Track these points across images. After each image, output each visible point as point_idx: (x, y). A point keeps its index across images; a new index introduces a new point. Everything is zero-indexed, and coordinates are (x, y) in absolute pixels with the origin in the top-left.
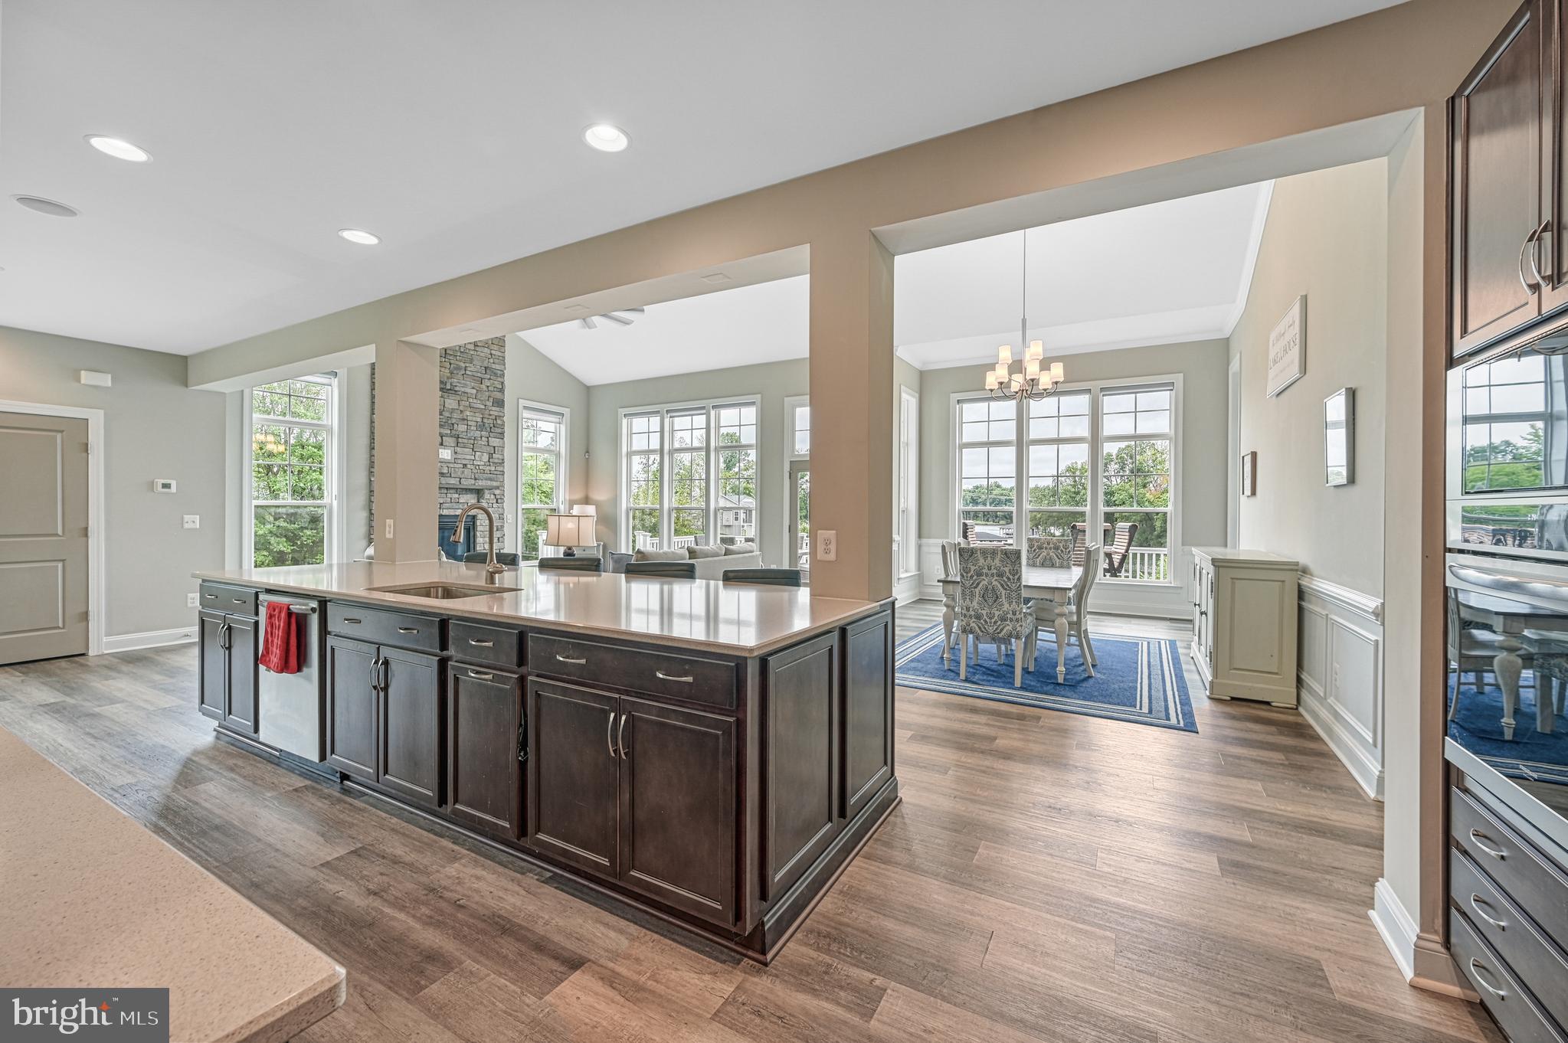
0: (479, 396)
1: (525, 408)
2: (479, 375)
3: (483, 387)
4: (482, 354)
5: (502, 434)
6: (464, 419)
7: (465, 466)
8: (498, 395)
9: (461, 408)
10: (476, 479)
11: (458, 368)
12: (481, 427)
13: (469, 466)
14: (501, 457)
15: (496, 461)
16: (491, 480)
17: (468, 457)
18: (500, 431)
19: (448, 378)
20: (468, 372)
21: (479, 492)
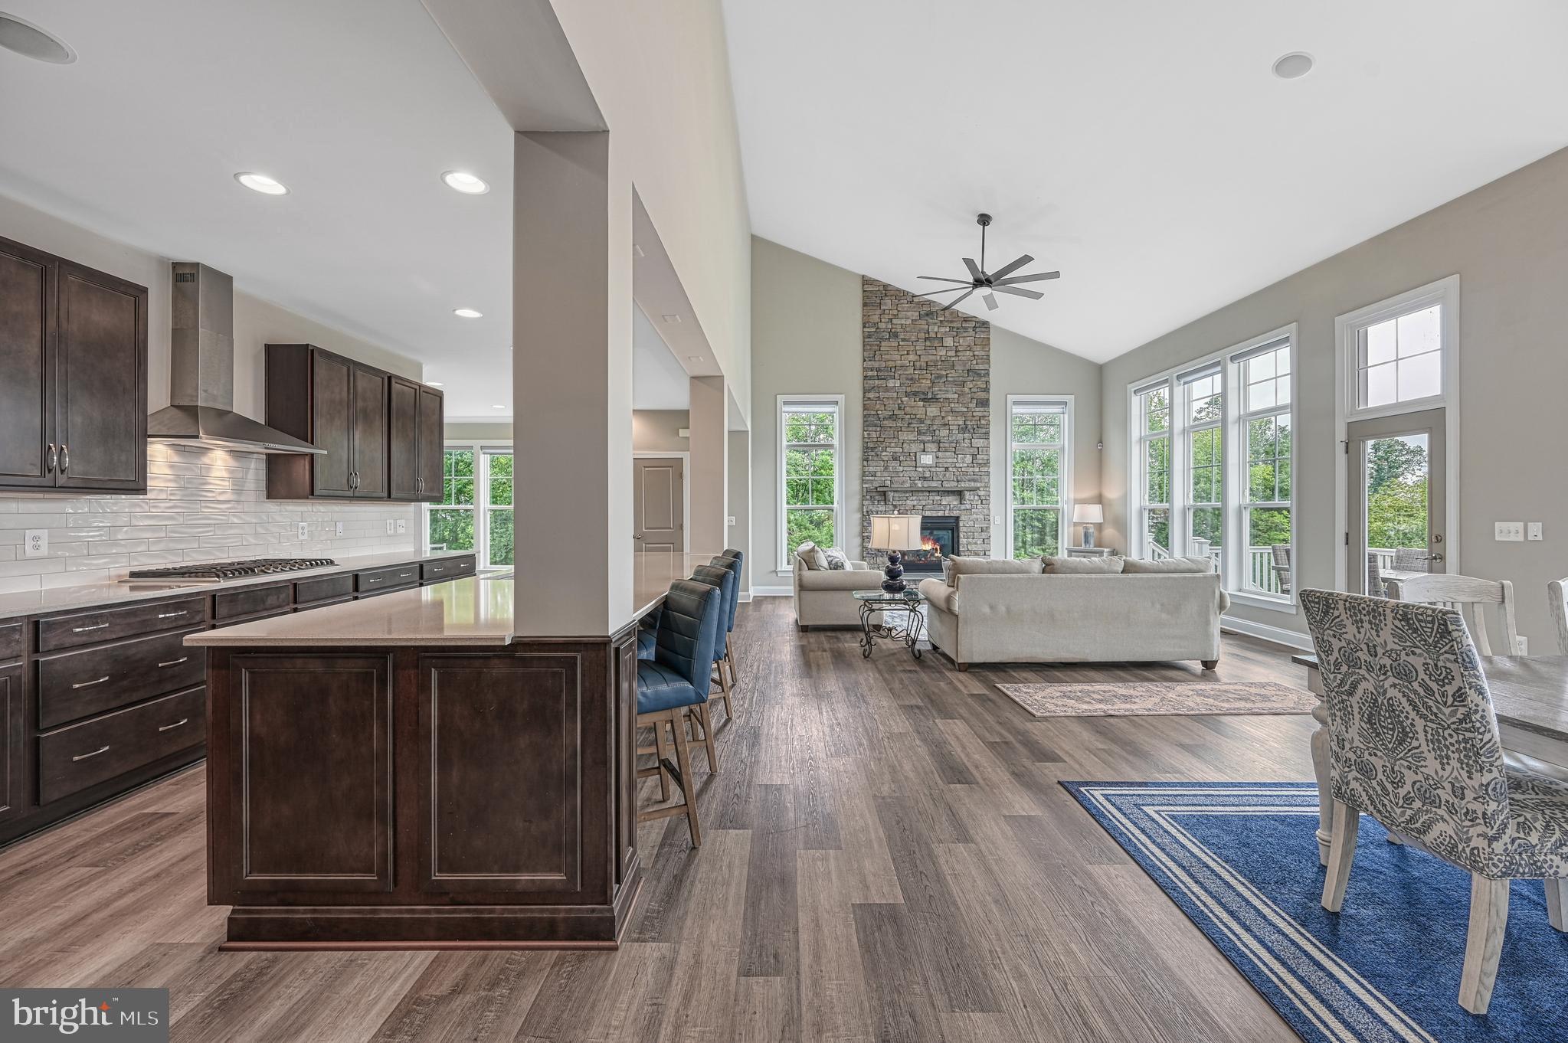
0: (961, 400)
1: (1015, 403)
2: (961, 379)
3: (966, 390)
4: (963, 358)
5: (988, 433)
6: (946, 425)
7: (947, 468)
8: (982, 395)
9: (943, 414)
10: (958, 481)
11: (939, 377)
12: (964, 429)
13: (951, 469)
14: (986, 457)
15: (980, 462)
16: (974, 481)
17: (950, 460)
18: (984, 431)
19: (929, 388)
20: (949, 379)
21: (960, 494)
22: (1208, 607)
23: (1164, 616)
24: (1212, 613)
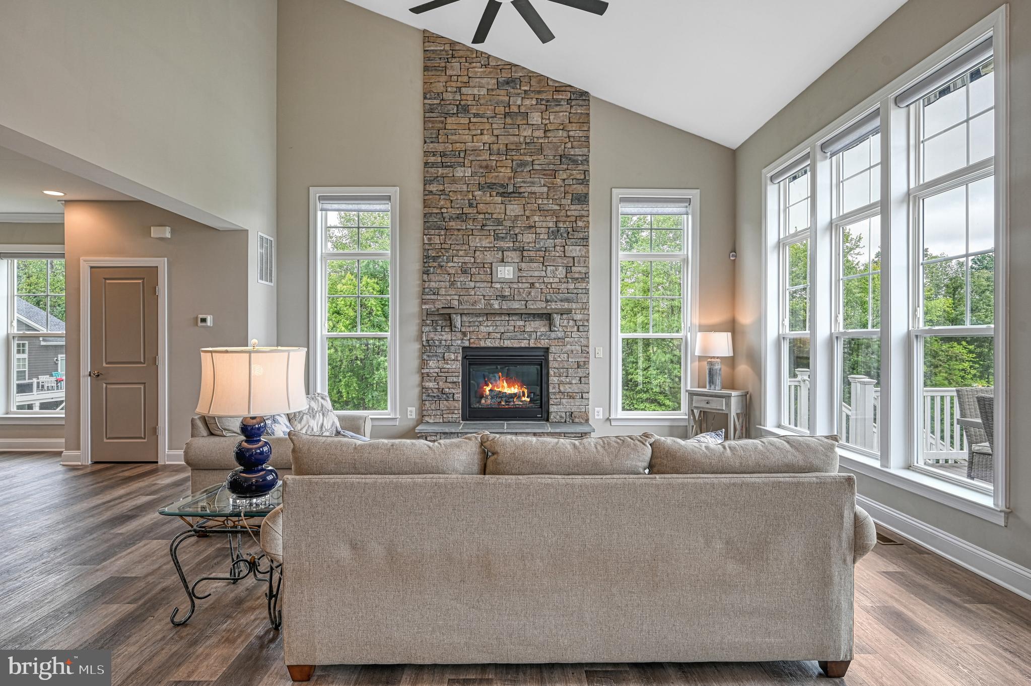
0: (551, 195)
1: (623, 200)
2: (551, 167)
3: (559, 181)
4: (555, 140)
5: (586, 239)
6: (530, 227)
7: (532, 284)
8: (579, 189)
9: (527, 213)
10: (547, 301)
11: (523, 164)
12: (555, 233)
13: (537, 285)
14: (583, 270)
15: (577, 276)
16: (568, 300)
17: (536, 274)
18: (581, 235)
19: (510, 178)
20: (536, 167)
21: (548, 317)
22: (827, 547)
23: (731, 567)
24: (836, 559)
